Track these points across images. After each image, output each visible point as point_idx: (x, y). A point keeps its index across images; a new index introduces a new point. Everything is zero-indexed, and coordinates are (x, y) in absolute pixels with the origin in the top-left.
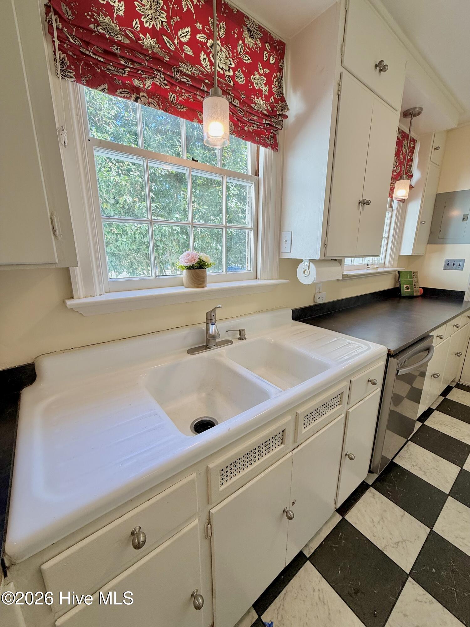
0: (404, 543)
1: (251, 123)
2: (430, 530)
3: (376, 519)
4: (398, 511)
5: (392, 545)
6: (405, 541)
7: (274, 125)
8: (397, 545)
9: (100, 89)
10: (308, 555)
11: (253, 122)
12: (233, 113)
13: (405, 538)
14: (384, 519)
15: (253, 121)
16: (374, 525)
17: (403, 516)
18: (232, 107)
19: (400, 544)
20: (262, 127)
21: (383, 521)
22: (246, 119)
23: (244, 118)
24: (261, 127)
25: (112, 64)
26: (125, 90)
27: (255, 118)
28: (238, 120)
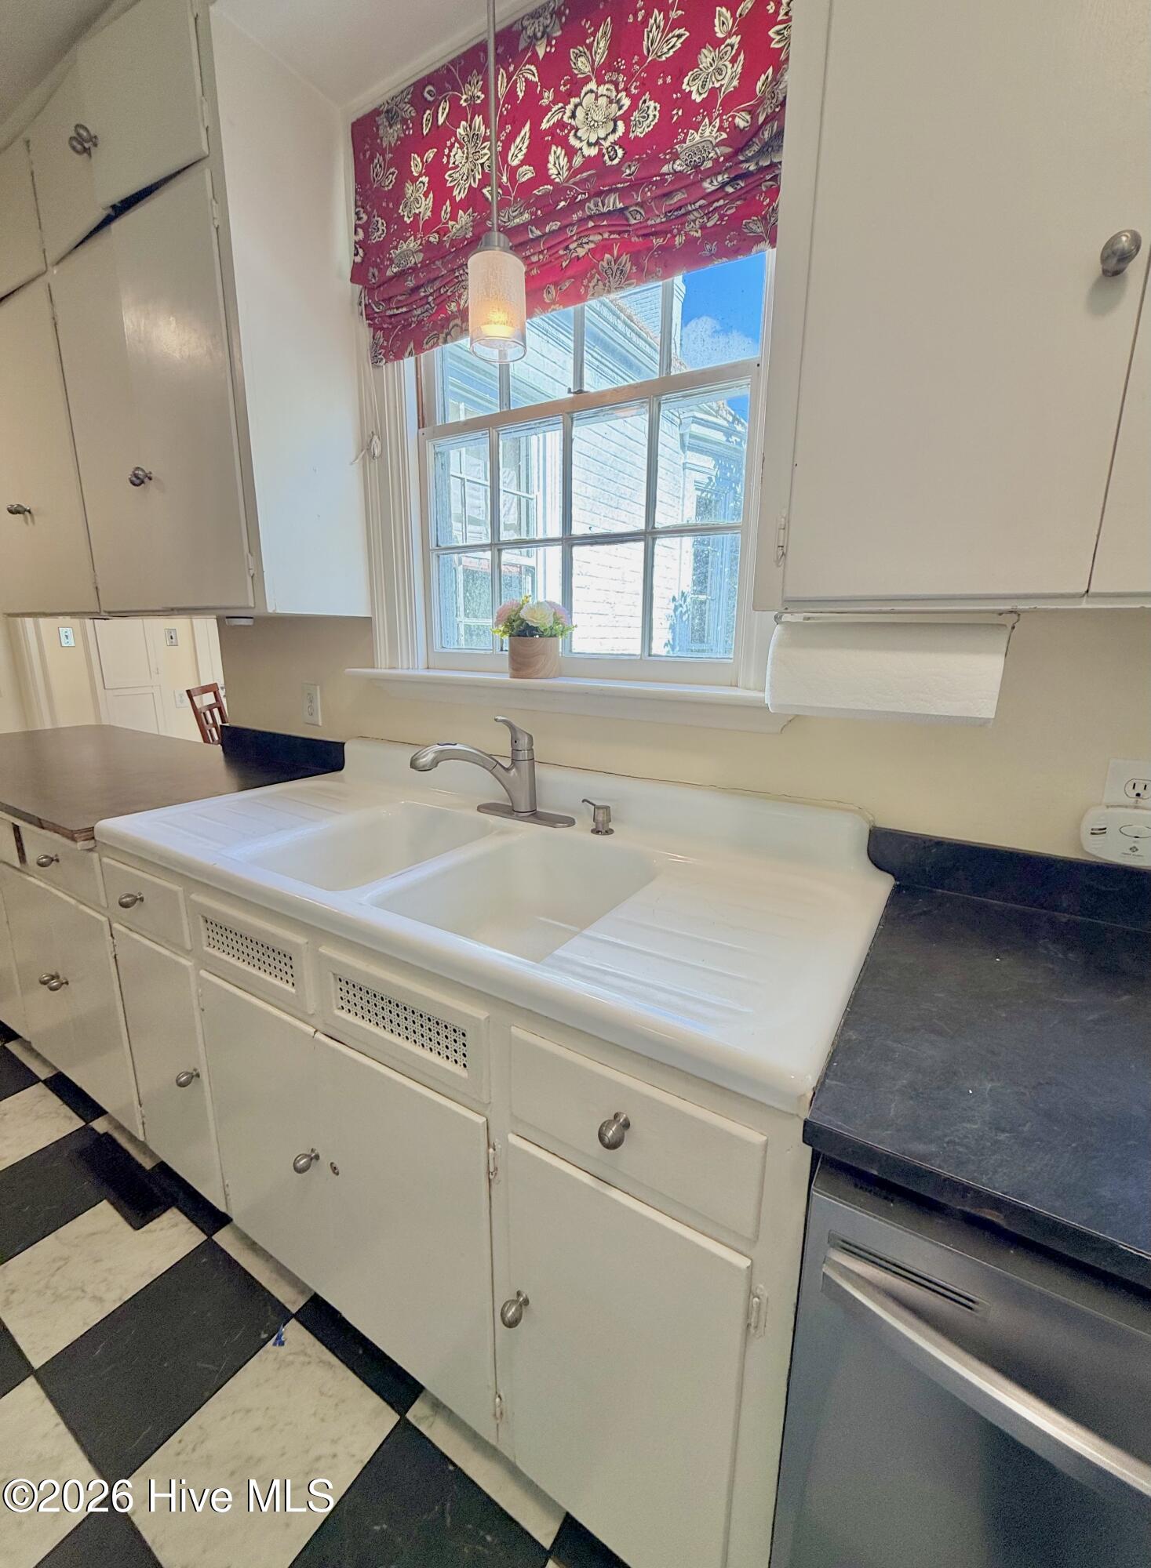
1: (677, 217)
7: (752, 168)
9: (407, 354)
10: (417, 1413)
11: (683, 211)
12: (619, 233)
15: (680, 208)
18: (605, 223)
20: (721, 202)
22: (658, 221)
23: (650, 223)
24: (716, 204)
25: (415, 306)
26: (433, 333)
27: (679, 197)
28: (645, 235)
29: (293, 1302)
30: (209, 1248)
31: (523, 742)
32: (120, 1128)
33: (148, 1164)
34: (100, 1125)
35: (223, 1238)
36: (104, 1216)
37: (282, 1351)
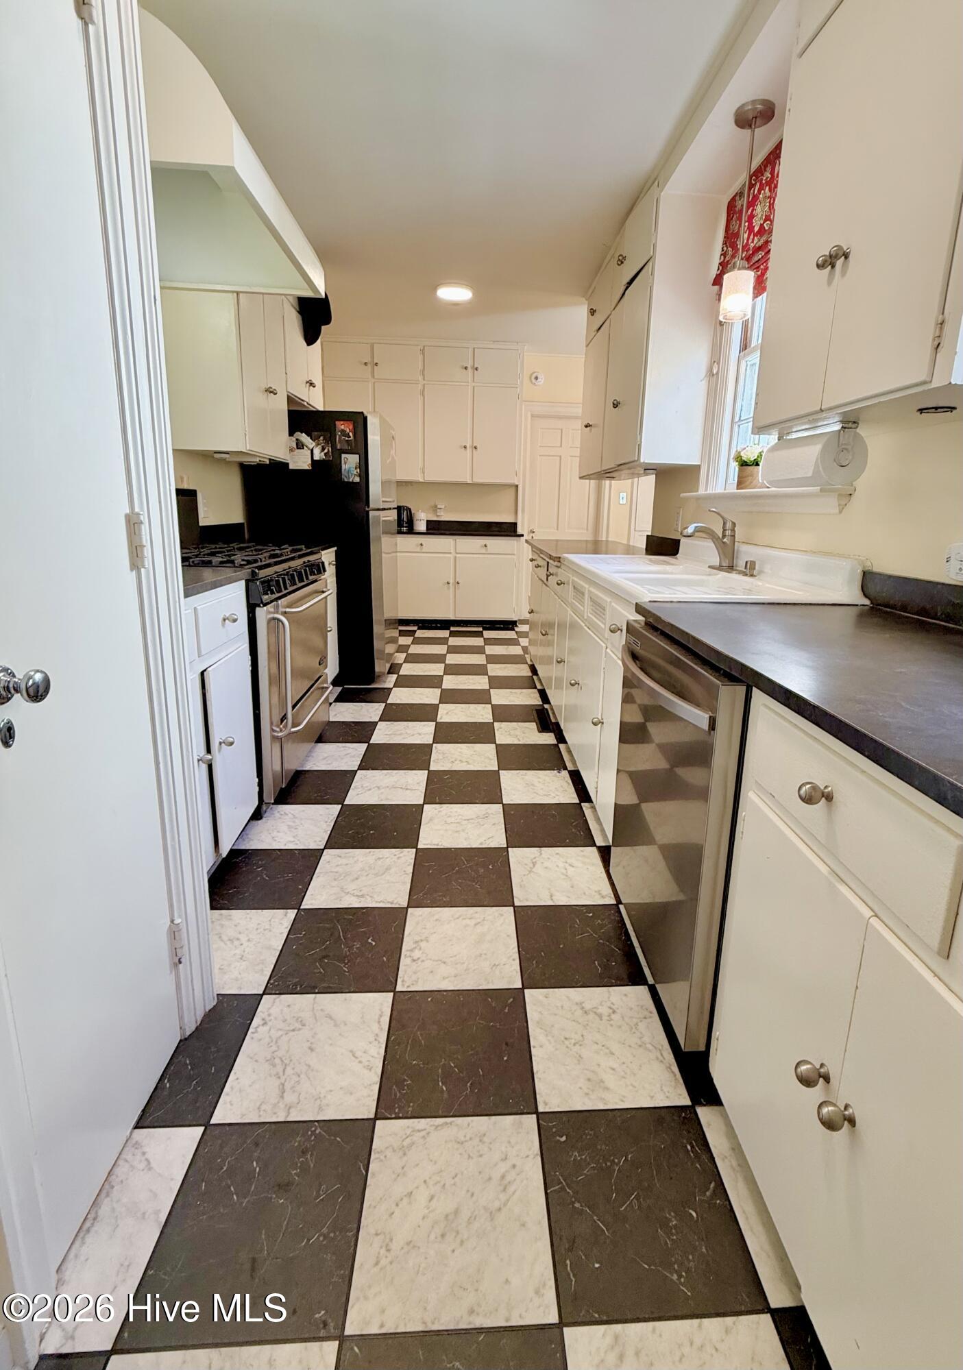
0: (529, 869)
2: (516, 905)
3: (571, 870)
4: (562, 900)
5: (537, 859)
6: (530, 872)
8: (533, 863)
13: (532, 874)
14: (565, 877)
16: (566, 862)
17: (551, 896)
19: (532, 865)
21: (563, 874)
29: (570, 767)
30: (556, 746)
31: (729, 525)
32: (552, 709)
33: (553, 721)
34: (546, 706)
35: (562, 746)
36: (533, 725)
37: (558, 774)
